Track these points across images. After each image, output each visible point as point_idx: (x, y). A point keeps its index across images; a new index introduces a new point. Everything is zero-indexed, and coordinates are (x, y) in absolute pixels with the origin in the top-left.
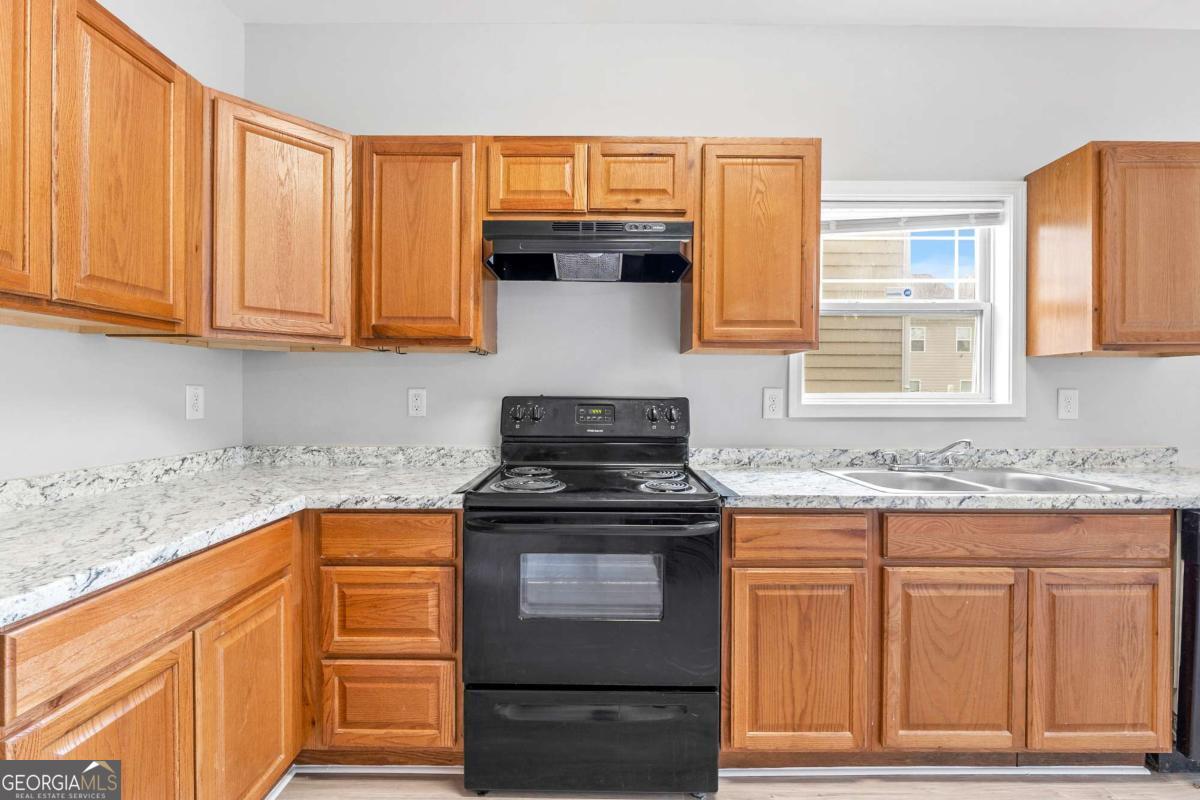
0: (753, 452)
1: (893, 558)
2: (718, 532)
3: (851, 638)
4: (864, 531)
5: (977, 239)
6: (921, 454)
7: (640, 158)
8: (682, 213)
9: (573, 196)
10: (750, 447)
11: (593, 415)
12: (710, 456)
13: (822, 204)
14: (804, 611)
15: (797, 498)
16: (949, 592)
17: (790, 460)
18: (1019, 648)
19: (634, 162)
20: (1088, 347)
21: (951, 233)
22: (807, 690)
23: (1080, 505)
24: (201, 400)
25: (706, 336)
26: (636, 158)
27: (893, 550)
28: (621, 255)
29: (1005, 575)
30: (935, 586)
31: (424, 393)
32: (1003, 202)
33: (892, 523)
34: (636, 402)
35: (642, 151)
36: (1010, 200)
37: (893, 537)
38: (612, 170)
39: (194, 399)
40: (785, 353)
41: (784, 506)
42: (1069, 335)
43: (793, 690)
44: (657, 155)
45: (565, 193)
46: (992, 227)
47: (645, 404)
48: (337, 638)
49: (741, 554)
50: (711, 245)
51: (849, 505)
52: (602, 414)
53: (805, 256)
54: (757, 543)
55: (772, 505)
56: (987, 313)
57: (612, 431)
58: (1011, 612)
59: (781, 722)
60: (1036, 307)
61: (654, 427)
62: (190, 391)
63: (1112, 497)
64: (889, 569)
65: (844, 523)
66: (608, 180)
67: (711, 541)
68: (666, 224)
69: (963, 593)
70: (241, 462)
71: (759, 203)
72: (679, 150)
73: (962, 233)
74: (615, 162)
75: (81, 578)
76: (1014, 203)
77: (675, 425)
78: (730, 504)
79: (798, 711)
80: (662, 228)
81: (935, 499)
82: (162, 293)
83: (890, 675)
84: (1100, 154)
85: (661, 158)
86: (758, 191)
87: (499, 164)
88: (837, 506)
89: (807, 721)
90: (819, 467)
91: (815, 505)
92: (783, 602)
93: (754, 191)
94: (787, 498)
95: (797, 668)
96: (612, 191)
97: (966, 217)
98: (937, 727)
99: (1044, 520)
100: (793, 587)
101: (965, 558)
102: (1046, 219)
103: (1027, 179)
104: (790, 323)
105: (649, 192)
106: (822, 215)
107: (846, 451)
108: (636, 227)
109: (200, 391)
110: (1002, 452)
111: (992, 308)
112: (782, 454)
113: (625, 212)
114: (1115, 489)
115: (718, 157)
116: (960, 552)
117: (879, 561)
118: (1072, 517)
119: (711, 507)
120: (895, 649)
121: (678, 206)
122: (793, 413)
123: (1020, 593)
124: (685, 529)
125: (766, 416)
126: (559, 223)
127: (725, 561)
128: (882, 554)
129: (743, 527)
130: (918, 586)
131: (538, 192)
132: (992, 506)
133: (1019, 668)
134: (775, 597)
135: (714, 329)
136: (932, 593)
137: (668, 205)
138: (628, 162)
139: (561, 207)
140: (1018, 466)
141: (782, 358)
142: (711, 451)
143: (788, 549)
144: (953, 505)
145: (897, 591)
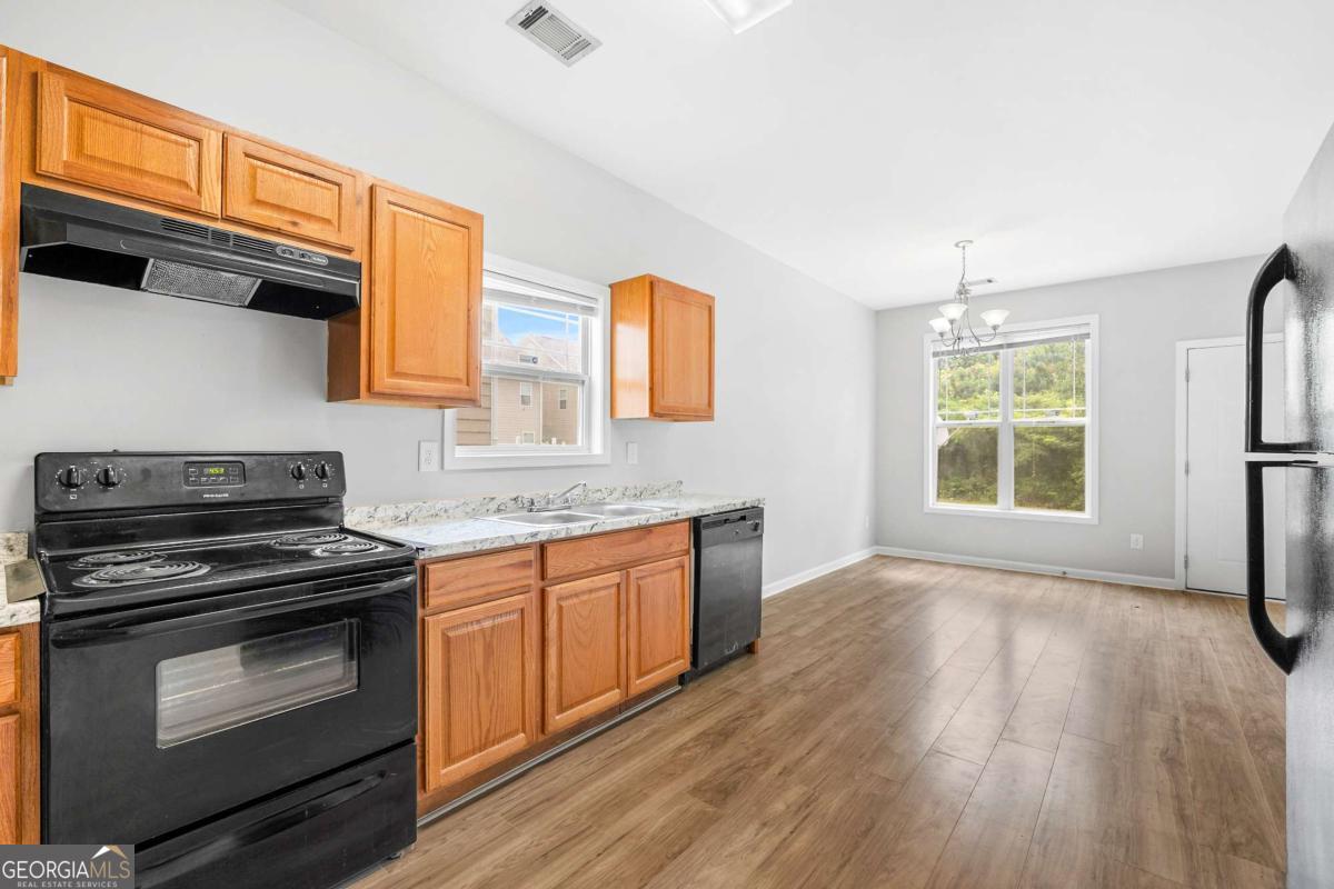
0: (411, 506)
1: (551, 579)
2: (414, 584)
3: (523, 653)
4: (531, 561)
5: (580, 323)
6: (551, 496)
7: (297, 175)
8: (349, 251)
9: (199, 192)
10: (408, 502)
11: (209, 476)
12: (364, 514)
13: (485, 273)
14: (488, 639)
15: (482, 541)
16: (585, 598)
17: (446, 511)
18: (623, 627)
19: (289, 177)
20: (646, 414)
21: (564, 316)
22: (491, 710)
23: (651, 522)
25: (377, 387)
26: (291, 173)
27: (551, 572)
28: (260, 281)
29: (614, 577)
32: (596, 300)
33: (550, 550)
34: (276, 457)
35: (301, 168)
36: (601, 300)
37: (551, 562)
38: (258, 176)
40: (440, 407)
41: (471, 549)
42: (635, 404)
43: (479, 715)
44: (319, 178)
45: (187, 185)
46: (589, 317)
47: (289, 460)
49: (433, 602)
50: (381, 292)
51: (521, 541)
52: (226, 474)
53: (471, 319)
54: (449, 588)
55: (462, 550)
56: (586, 383)
57: (243, 495)
58: (619, 603)
59: (471, 747)
60: (617, 383)
61: (302, 487)
63: (664, 513)
64: (548, 589)
65: (517, 557)
66: (253, 188)
67: (407, 594)
68: (329, 257)
69: (593, 595)
71: (429, 260)
72: (346, 182)
73: (571, 318)
74: (263, 169)
76: (603, 303)
77: (328, 483)
78: (422, 556)
79: (484, 730)
80: (325, 262)
81: (577, 529)
83: (550, 672)
84: (652, 284)
85: (323, 183)
86: (429, 249)
87: (59, 107)
88: (513, 543)
89: (491, 737)
90: (473, 514)
91: (496, 545)
92: (471, 637)
93: (426, 247)
94: (474, 542)
95: (483, 692)
97: (575, 306)
99: (634, 534)
100: (478, 621)
101: (595, 570)
102: (622, 319)
103: (611, 286)
104: (458, 380)
105: (309, 217)
106: (484, 282)
107: (493, 499)
108: (292, 253)
110: (597, 491)
111: (590, 379)
112: (439, 506)
113: (278, 232)
114: (664, 509)
115: (390, 203)
116: (592, 566)
117: (541, 584)
118: (647, 530)
119: (404, 561)
120: (552, 651)
121: (346, 243)
122: (446, 467)
123: (623, 586)
124: (378, 588)
125: (422, 470)
126: (174, 221)
127: (420, 612)
128: (543, 578)
129: (436, 574)
130: (567, 598)
131: (139, 171)
132: (608, 528)
133: (623, 640)
134: (464, 635)
135: (384, 381)
137: (332, 238)
138: (282, 174)
139: (180, 202)
140: (607, 500)
141: (439, 411)
142: (365, 509)
143: (477, 587)
144: (587, 531)
145: (554, 607)
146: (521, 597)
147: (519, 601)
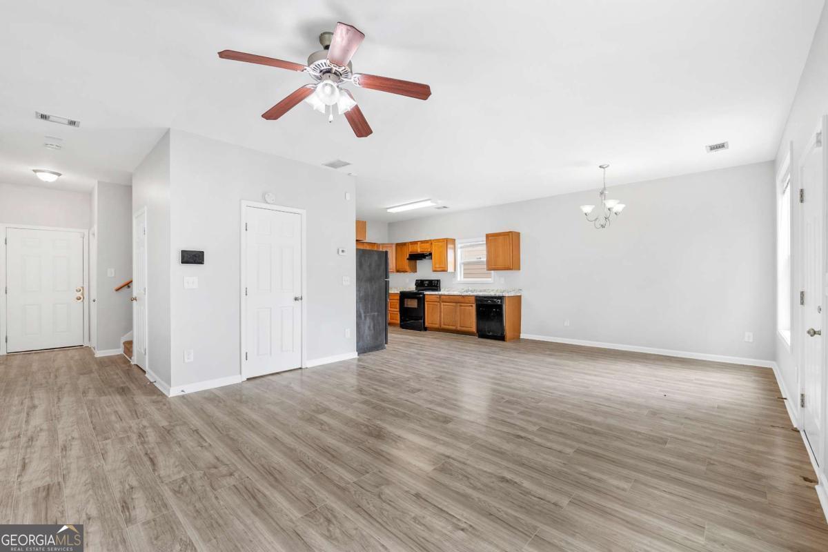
3: (437, 312)
14: (432, 308)
29: (454, 304)
30: (448, 306)
31: (409, 279)
33: (442, 297)
54: (428, 299)
58: (455, 310)
64: (441, 303)
65: (436, 296)
68: (429, 253)
79: (432, 321)
83: (442, 317)
95: (432, 316)
96: (422, 249)
101: (450, 302)
115: (434, 242)
131: (414, 250)
133: (456, 318)
136: (446, 307)
143: (431, 300)
145: (442, 306)
147: (437, 303)
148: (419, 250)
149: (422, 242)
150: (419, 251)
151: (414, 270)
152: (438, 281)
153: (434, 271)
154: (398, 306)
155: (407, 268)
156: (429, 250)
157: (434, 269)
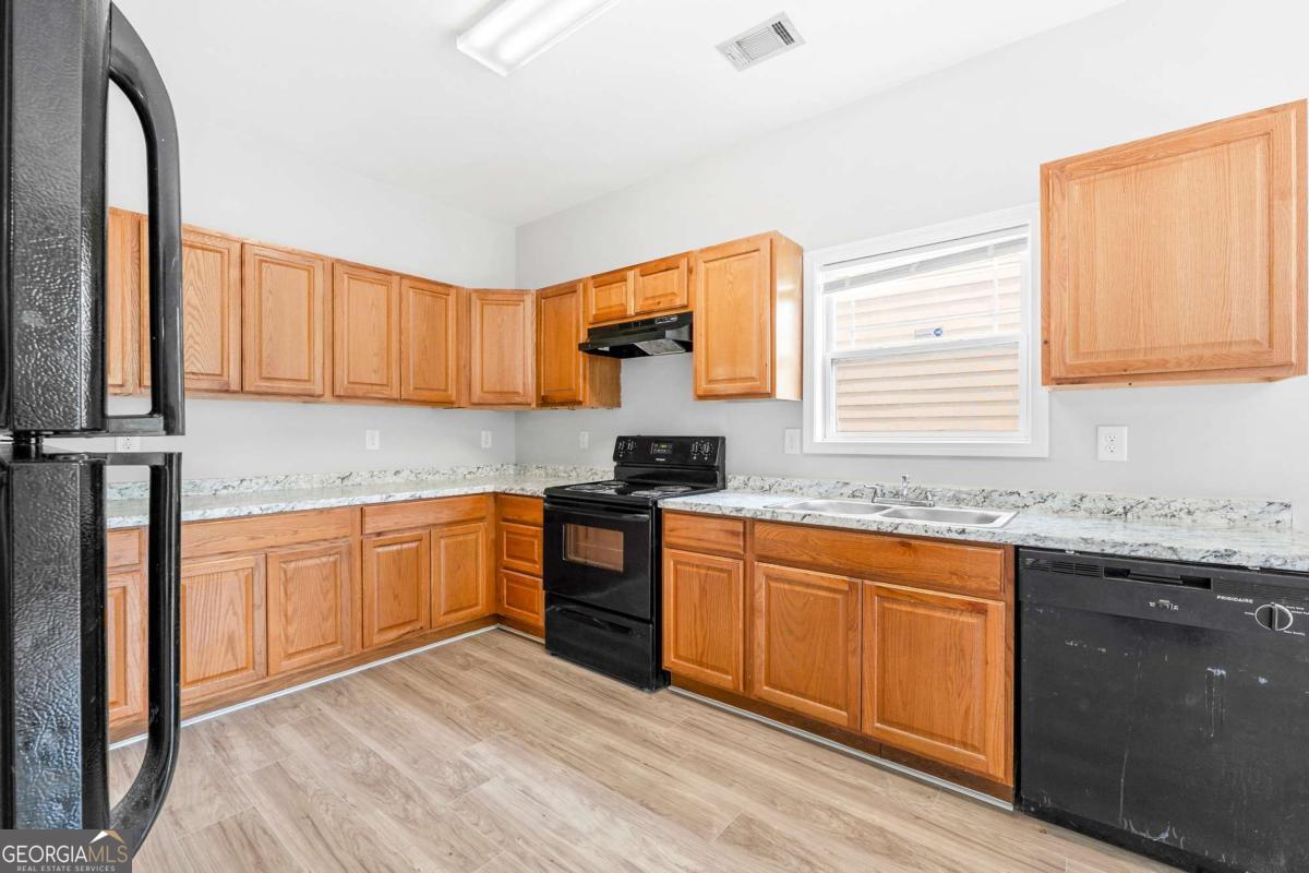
1: (759, 555)
3: (731, 608)
4: (735, 532)
8: (685, 307)
9: (628, 306)
10: (771, 476)
12: (742, 482)
14: (702, 581)
16: (799, 589)
19: (656, 277)
22: (705, 639)
24: (490, 437)
25: (699, 392)
27: (759, 550)
29: (841, 582)
30: (790, 582)
31: (587, 434)
33: (758, 528)
36: (1031, 224)
37: (757, 539)
38: (645, 284)
39: (486, 438)
43: (696, 637)
45: (624, 304)
48: (505, 558)
49: (667, 539)
51: (727, 512)
54: (677, 533)
55: (683, 508)
58: (846, 615)
59: (690, 656)
61: (695, 458)
62: (483, 433)
64: (755, 563)
65: (728, 525)
66: (645, 292)
68: (678, 315)
69: (809, 591)
70: (512, 472)
72: (682, 263)
74: (646, 279)
75: (384, 496)
77: (708, 457)
79: (700, 651)
80: (676, 318)
81: (785, 515)
82: (446, 390)
84: (1049, 175)
87: (593, 291)
88: (720, 513)
89: (705, 660)
91: (707, 510)
92: (691, 575)
95: (698, 622)
96: (647, 299)
98: (792, 692)
100: (697, 566)
101: (811, 564)
104: (752, 379)
105: (666, 296)
107: (847, 484)
108: (661, 322)
109: (489, 433)
110: (1012, 493)
112: (795, 484)
113: (654, 312)
117: (752, 556)
119: (646, 505)
121: (683, 302)
122: (805, 450)
123: (853, 598)
125: (786, 452)
126: (622, 324)
128: (753, 552)
130: (776, 580)
131: (610, 307)
132: (826, 522)
134: (687, 571)
136: (787, 586)
138: (653, 278)
142: (742, 478)
143: (694, 539)
144: (797, 520)
145: (760, 580)
146: (730, 560)
147: (728, 563)
148: (631, 302)
149: (646, 269)
150: (633, 308)
151: (611, 396)
152: (717, 443)
153: (701, 397)
154: (537, 550)
155: (582, 389)
156: (678, 302)
157: (704, 386)
